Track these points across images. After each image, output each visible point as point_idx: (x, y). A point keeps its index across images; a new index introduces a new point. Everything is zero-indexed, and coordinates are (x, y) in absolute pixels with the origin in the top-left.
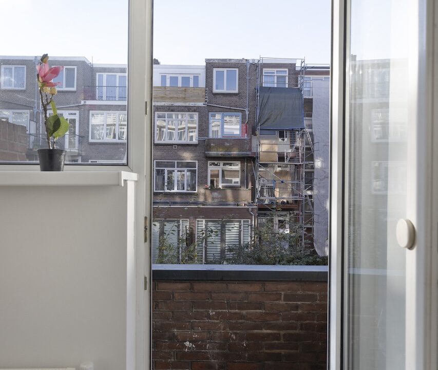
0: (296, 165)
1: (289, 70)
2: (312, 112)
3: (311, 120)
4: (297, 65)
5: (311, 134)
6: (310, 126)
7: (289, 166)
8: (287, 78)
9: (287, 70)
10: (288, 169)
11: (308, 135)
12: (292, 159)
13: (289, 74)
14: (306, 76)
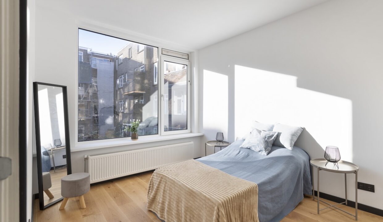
0: (88, 101)
1: (84, 53)
2: (97, 75)
3: (96, 79)
4: (88, 51)
5: (97, 86)
6: (96, 82)
7: (84, 102)
8: (82, 57)
9: (82, 52)
10: (83, 103)
11: (95, 87)
12: (85, 98)
13: (84, 55)
14: (93, 57)
